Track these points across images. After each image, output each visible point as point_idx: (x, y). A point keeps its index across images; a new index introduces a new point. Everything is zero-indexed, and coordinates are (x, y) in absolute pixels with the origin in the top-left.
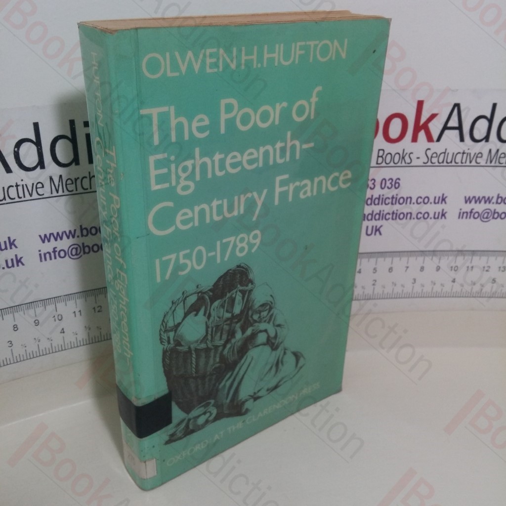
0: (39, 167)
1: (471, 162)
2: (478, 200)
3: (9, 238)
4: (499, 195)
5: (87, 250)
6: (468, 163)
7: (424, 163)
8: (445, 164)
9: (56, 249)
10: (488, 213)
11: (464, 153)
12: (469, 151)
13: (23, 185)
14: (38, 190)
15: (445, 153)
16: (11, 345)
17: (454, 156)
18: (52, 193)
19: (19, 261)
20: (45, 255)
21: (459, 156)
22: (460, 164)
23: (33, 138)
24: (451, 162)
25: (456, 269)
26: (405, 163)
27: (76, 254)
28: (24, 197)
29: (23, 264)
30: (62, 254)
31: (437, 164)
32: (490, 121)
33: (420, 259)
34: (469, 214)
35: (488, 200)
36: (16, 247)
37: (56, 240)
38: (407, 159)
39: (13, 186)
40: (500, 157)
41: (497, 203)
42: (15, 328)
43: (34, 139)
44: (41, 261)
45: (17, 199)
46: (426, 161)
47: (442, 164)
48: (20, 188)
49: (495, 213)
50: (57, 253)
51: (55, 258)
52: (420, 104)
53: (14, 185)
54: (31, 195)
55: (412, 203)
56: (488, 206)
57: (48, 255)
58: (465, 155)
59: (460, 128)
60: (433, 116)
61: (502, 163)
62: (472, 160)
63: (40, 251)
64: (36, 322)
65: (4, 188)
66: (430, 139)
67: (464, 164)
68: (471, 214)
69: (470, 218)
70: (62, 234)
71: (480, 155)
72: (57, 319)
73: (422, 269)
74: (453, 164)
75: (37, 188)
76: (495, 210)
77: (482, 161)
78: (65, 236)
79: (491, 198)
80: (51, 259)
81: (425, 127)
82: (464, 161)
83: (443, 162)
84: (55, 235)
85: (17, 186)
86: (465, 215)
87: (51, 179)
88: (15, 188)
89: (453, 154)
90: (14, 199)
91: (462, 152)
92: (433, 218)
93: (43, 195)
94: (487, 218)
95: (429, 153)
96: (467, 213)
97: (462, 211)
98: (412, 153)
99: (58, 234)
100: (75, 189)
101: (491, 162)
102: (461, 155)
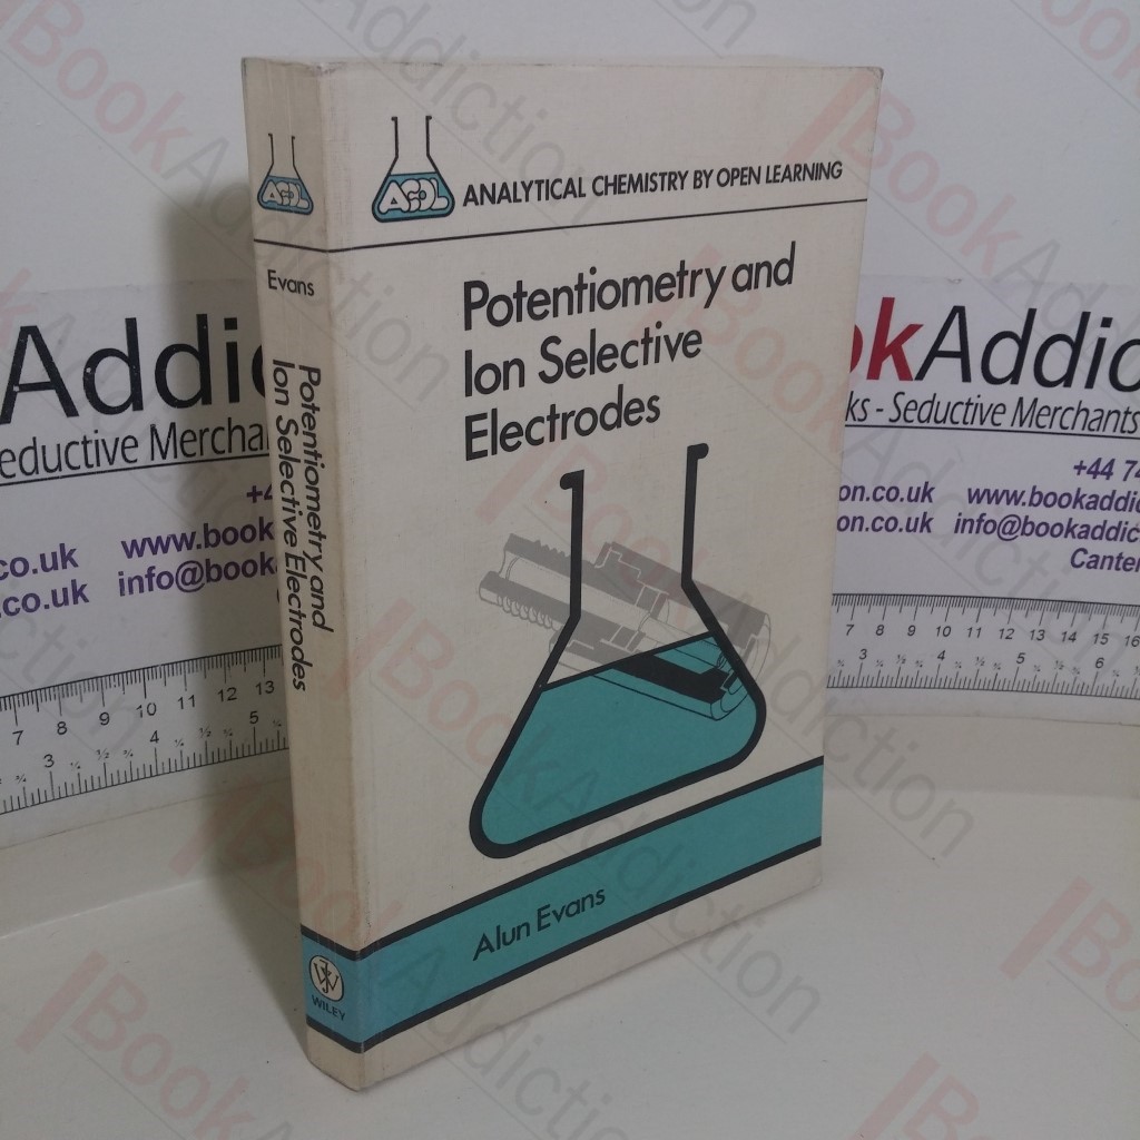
0: (131, 407)
1: (982, 422)
2: (994, 497)
3: (62, 546)
4: (1034, 488)
5: (214, 573)
6: (977, 424)
7: (891, 420)
8: (932, 423)
9: (154, 571)
10: (1013, 523)
11: (969, 404)
12: (979, 401)
13: (97, 442)
14: (126, 450)
15: (932, 402)
16: (50, 763)
17: (951, 409)
18: (153, 459)
19: (78, 593)
20: (130, 581)
21: (960, 411)
22: (961, 425)
23: (124, 349)
24: (944, 420)
25: (947, 631)
26: (854, 419)
27: (193, 582)
28: (98, 465)
29: (86, 600)
30: (165, 580)
31: (916, 423)
32: (1023, 343)
33: (877, 610)
34: (976, 524)
35: (1015, 498)
36: (75, 565)
37: (154, 552)
38: (859, 413)
39: (77, 443)
40: (1039, 415)
41: (1031, 504)
42: (62, 728)
43: (125, 351)
44: (122, 594)
45: (84, 469)
46: (894, 417)
47: (925, 424)
48: (91, 448)
49: (1026, 523)
50: (154, 579)
51: (151, 589)
52: (887, 305)
53: (80, 440)
54: (111, 461)
55: (865, 498)
56: (1012, 509)
57: (136, 583)
58: (971, 408)
59: (963, 354)
60: (911, 330)
61: (1043, 427)
62: (982, 418)
63: (121, 574)
64: (104, 717)
65: (59, 445)
66: (904, 373)
67: (969, 426)
68: (980, 525)
69: (977, 532)
70: (168, 539)
71: (1000, 409)
72: (145, 713)
73: (880, 630)
74: (948, 424)
75: (123, 447)
76: (1027, 517)
77: (1005, 420)
78: (172, 545)
79: (1019, 494)
80: (141, 590)
81: (896, 351)
82: (969, 419)
83: (928, 419)
84: (154, 543)
85: (85, 442)
86: (968, 525)
87: (153, 430)
88: (81, 446)
89: (949, 404)
90: (79, 468)
91: (966, 401)
92: (904, 530)
93: (136, 461)
94: (1010, 533)
95: (902, 402)
96: (972, 521)
97: (962, 518)
98: (868, 400)
99: (159, 539)
100: (198, 453)
101: (1021, 423)
102: (964, 407)
